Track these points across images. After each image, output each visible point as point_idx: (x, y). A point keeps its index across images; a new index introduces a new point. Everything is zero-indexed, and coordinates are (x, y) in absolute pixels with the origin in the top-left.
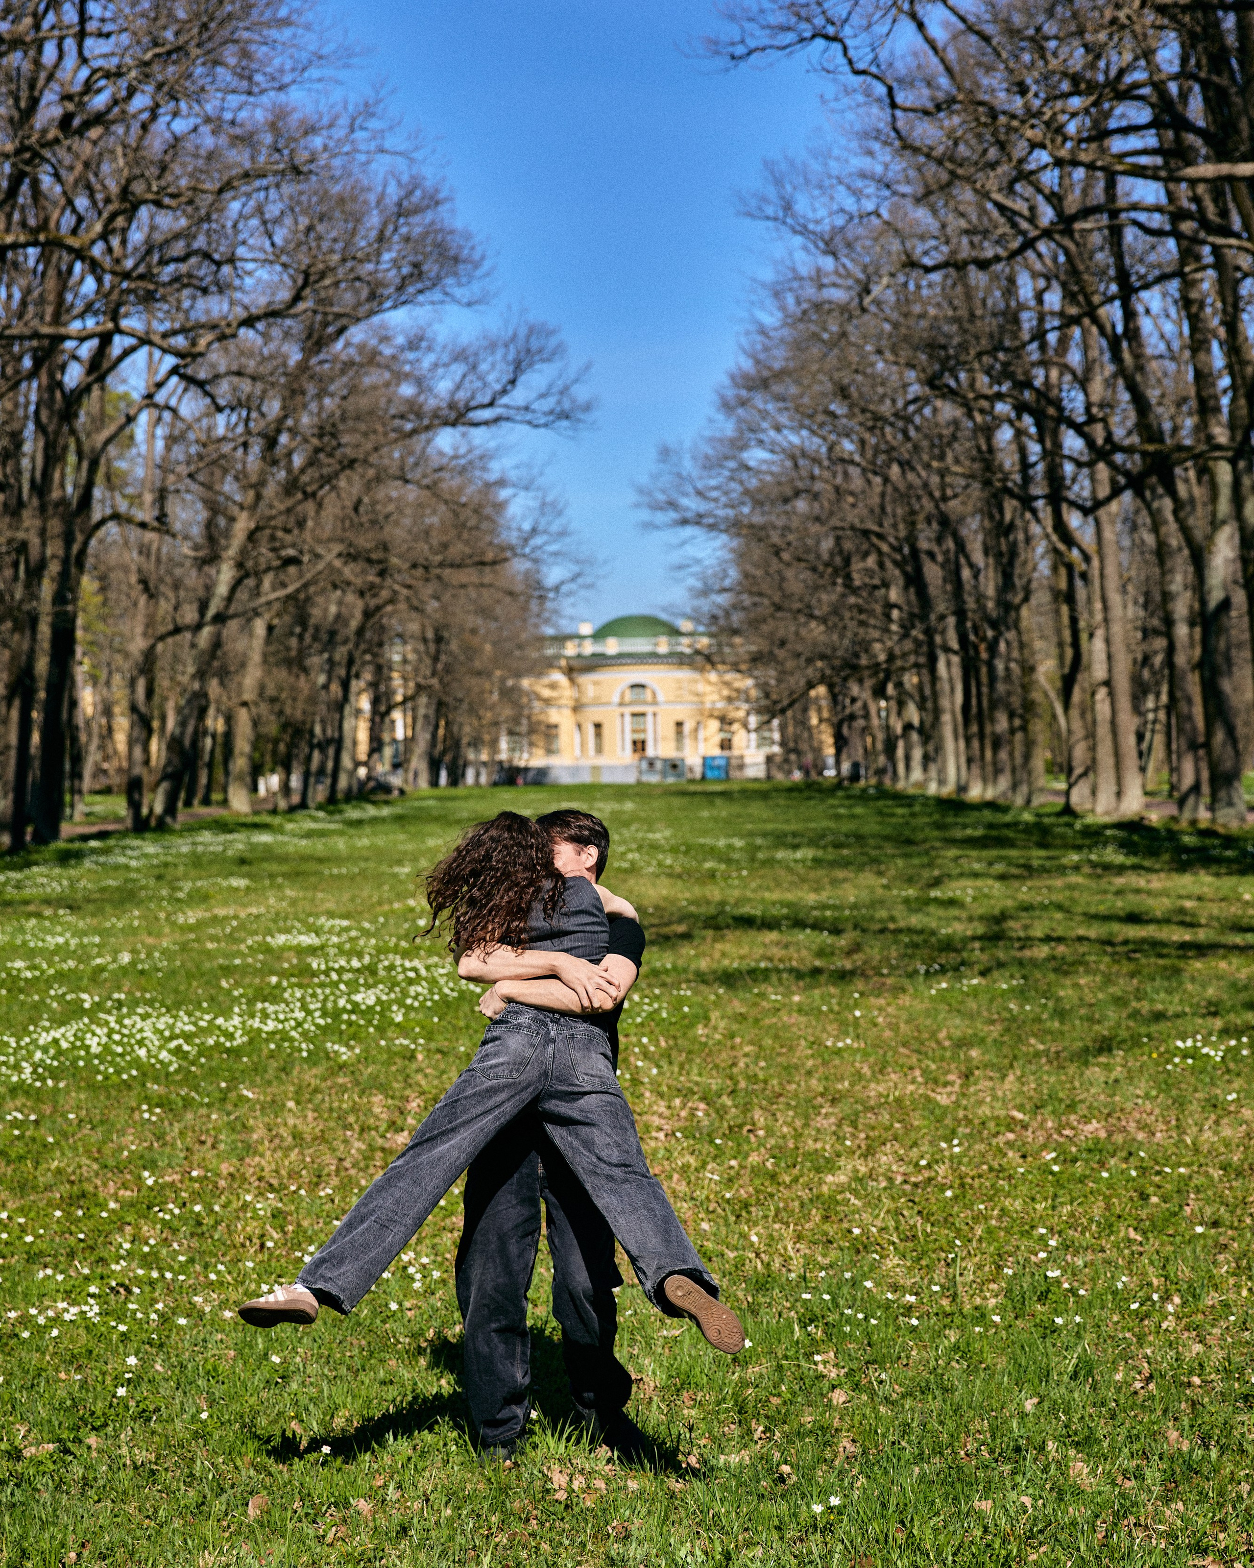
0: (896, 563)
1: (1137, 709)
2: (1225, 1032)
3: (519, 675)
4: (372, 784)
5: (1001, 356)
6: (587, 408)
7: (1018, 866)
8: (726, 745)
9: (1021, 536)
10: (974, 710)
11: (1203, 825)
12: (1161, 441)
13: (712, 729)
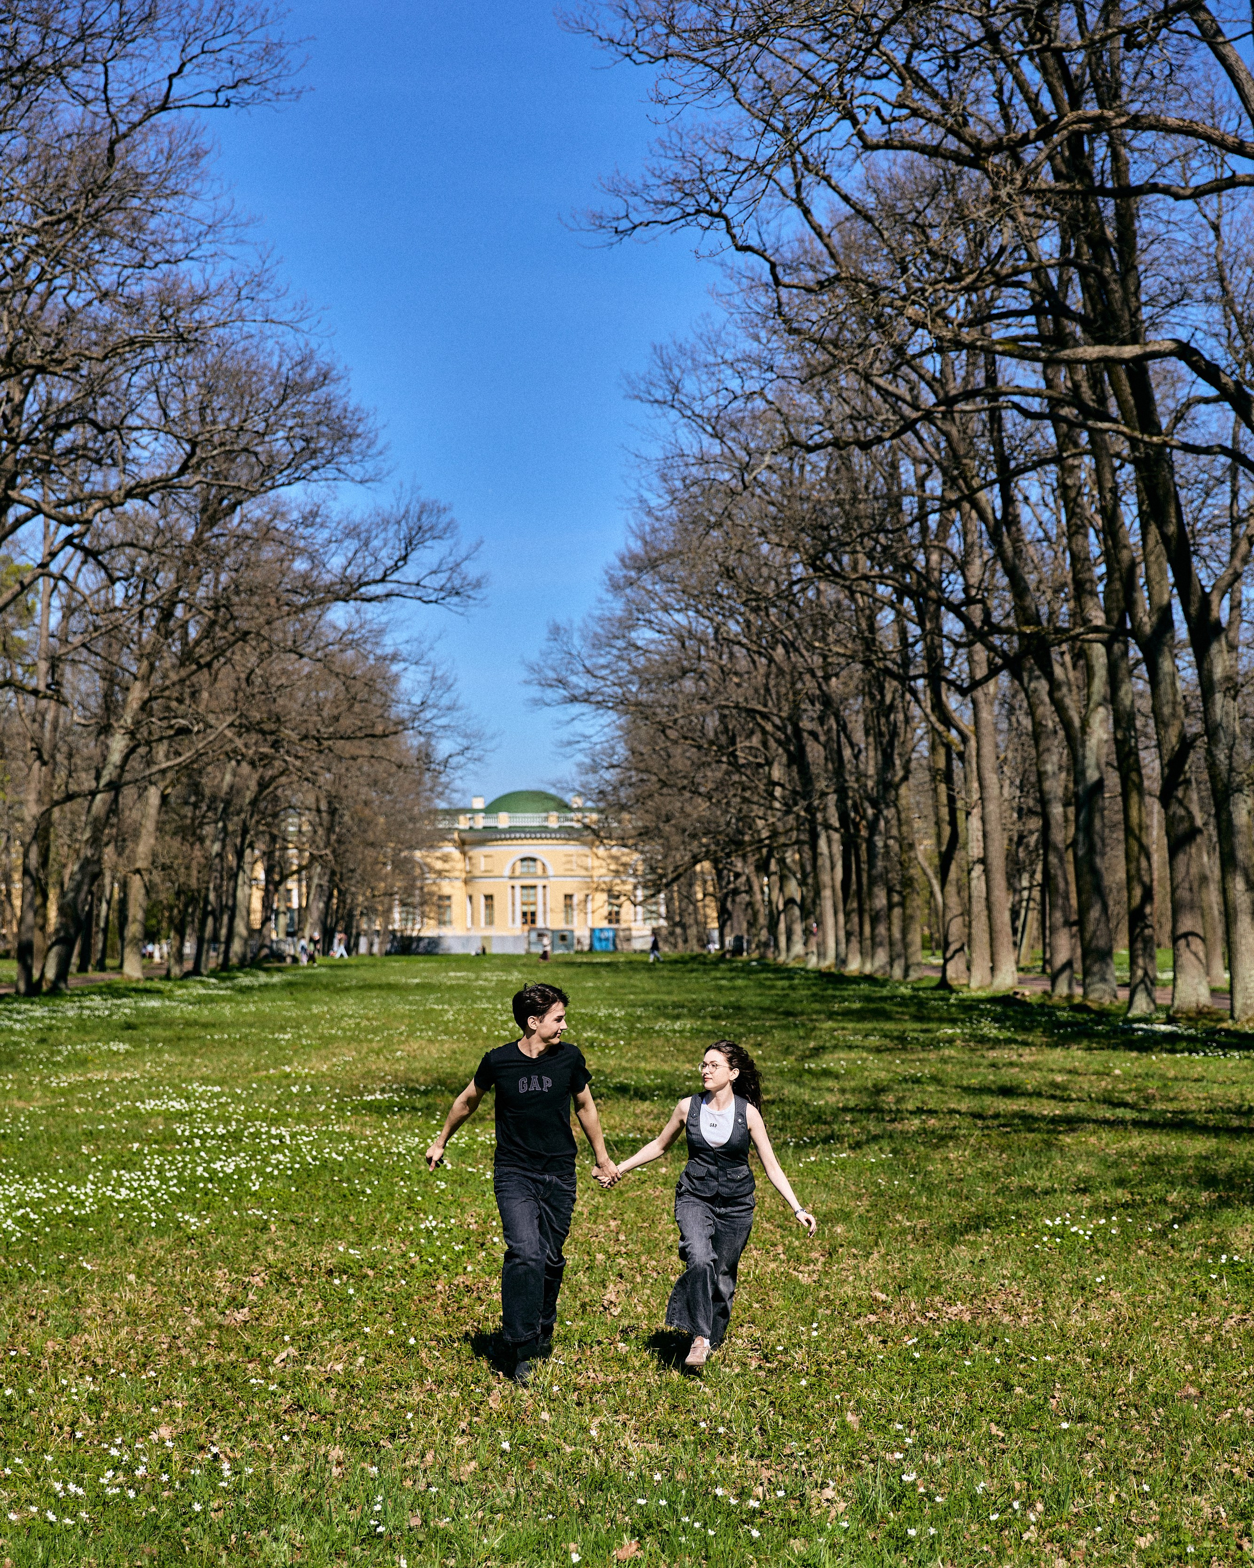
0: (779, 742)
1: (1012, 888)
2: (1094, 1210)
3: (412, 848)
4: (265, 951)
5: (882, 538)
6: (478, 585)
7: (892, 1039)
8: (614, 917)
9: (901, 717)
10: (854, 887)
11: (1077, 1000)
12: (1038, 623)
13: (600, 901)
